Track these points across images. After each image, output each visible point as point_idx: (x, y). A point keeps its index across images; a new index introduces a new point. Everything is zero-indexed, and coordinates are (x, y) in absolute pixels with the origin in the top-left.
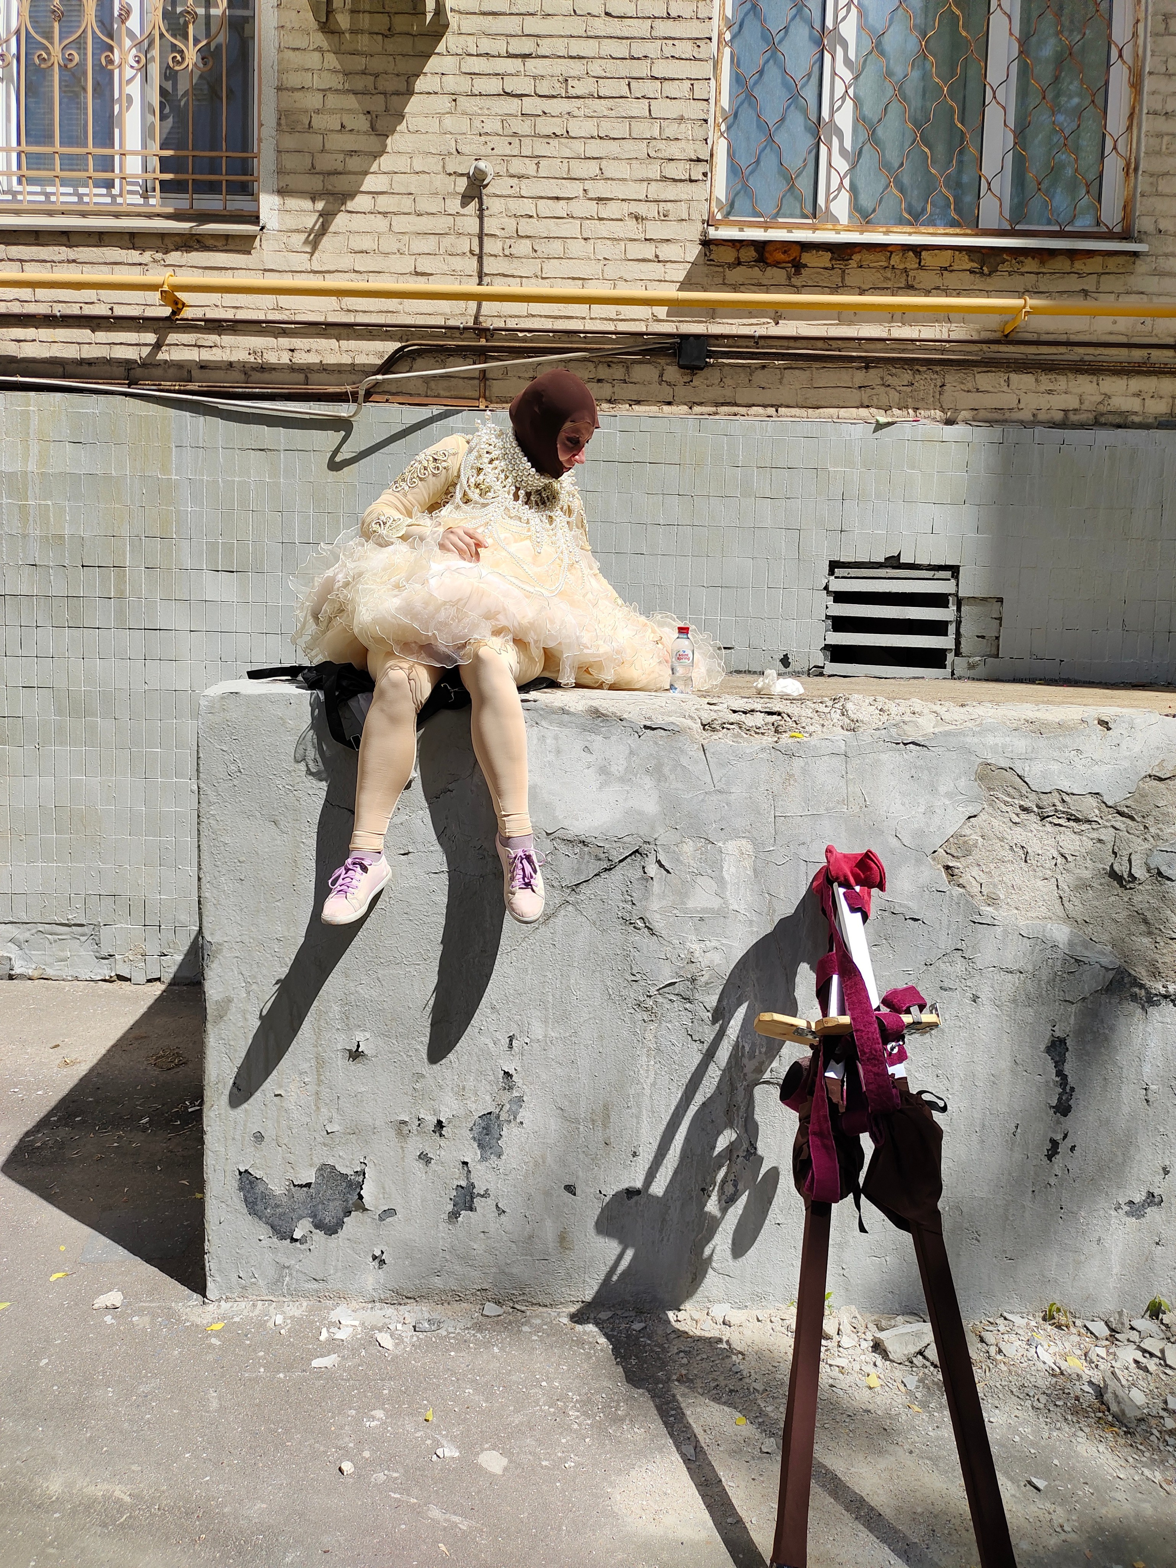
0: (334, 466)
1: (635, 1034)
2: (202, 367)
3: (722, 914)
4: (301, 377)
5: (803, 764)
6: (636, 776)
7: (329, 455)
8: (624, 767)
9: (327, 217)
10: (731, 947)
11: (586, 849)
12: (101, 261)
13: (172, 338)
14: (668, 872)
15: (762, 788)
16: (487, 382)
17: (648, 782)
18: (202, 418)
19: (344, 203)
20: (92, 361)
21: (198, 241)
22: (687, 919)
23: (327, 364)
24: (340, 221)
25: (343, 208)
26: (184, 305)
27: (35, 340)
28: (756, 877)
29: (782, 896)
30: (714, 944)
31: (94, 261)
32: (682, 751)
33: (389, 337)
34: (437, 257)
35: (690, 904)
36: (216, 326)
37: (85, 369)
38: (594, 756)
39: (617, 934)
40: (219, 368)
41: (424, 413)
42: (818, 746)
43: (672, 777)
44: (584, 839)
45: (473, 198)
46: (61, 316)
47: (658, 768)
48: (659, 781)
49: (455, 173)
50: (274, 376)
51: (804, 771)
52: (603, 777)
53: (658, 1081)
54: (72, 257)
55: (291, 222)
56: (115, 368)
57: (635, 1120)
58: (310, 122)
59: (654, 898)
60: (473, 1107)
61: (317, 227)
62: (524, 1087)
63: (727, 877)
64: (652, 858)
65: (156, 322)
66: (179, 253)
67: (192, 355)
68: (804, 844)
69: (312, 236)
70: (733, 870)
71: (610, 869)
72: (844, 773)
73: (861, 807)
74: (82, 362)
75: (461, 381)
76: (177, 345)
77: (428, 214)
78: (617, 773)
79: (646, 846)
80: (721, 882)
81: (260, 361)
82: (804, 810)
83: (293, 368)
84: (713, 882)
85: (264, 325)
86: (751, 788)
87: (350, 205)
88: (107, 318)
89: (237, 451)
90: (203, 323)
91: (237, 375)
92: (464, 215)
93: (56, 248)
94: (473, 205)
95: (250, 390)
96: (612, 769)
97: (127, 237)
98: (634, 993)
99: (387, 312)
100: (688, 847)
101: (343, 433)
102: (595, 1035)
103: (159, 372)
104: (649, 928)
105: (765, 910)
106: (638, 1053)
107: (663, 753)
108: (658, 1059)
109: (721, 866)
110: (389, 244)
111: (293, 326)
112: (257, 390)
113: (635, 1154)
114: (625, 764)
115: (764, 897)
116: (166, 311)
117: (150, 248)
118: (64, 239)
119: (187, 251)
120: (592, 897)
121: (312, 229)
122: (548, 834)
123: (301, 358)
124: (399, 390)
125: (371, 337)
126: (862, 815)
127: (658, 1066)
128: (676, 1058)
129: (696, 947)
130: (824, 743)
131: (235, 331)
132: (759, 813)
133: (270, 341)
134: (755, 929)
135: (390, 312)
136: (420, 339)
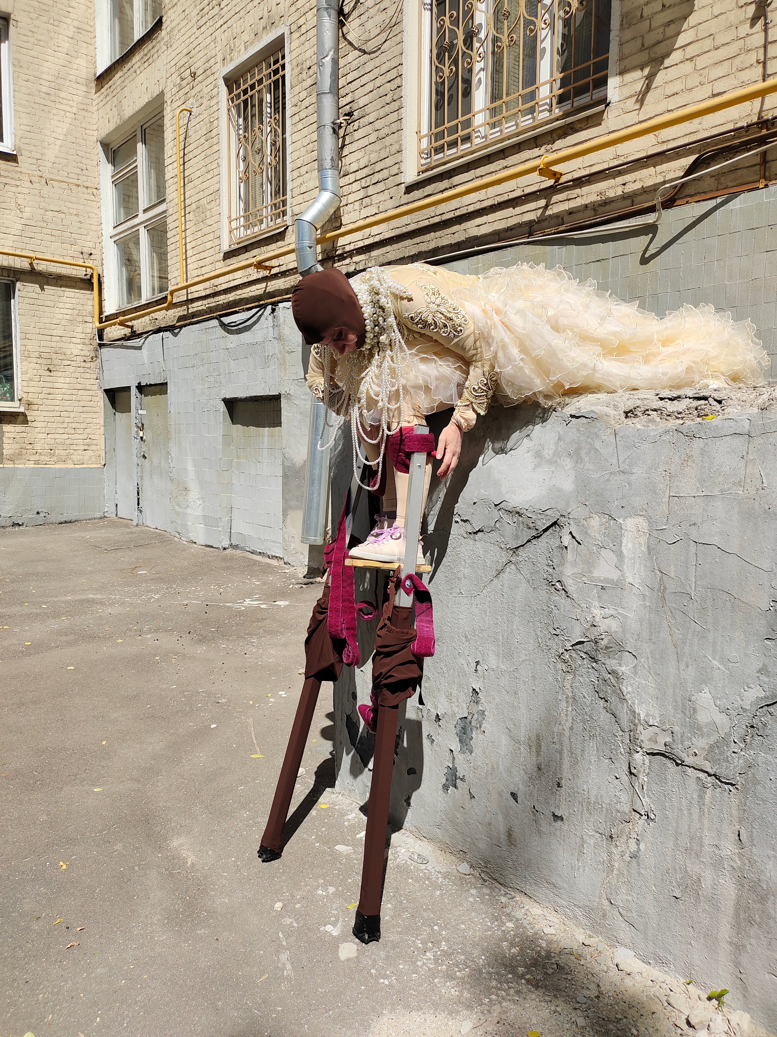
0: (644, 261)
1: (557, 680)
2: (570, 213)
3: (619, 585)
4: (629, 202)
5: (702, 445)
6: (560, 458)
7: (641, 254)
8: (553, 451)
9: (650, 78)
10: (626, 617)
11: (521, 519)
12: (519, 161)
13: (555, 198)
14: (579, 543)
15: (661, 469)
16: (768, 165)
17: (568, 463)
18: (564, 248)
19: (662, 63)
20: (513, 227)
21: (571, 128)
22: (593, 587)
23: (647, 187)
24: (661, 77)
25: (662, 67)
26: (561, 174)
27: (486, 223)
28: (649, 554)
29: (672, 574)
30: (612, 612)
31: (516, 163)
32: (597, 436)
33: (691, 152)
34: (730, 76)
35: (596, 574)
36: (579, 182)
37: (509, 233)
38: (533, 443)
39: (543, 593)
40: (579, 211)
41: (712, 204)
42: (720, 426)
43: (587, 459)
44: (519, 510)
45: (759, 18)
46: (498, 204)
47: (578, 450)
48: (577, 462)
49: (745, 4)
50: (613, 206)
51: (703, 452)
52: (538, 459)
53: (575, 726)
54: (505, 165)
55: (627, 92)
56: (523, 228)
57: (558, 755)
58: (642, 14)
59: (567, 565)
60: (456, 709)
61: (643, 89)
62: (486, 704)
63: (625, 552)
64: (566, 531)
65: (545, 192)
66: (560, 140)
67: (566, 206)
68: (694, 524)
69: (640, 96)
70: (630, 545)
71: (538, 537)
72: (745, 453)
73: (758, 489)
74: (510, 229)
75: (745, 170)
76: (557, 203)
77: (723, 45)
78: (547, 456)
79: (562, 519)
80: (620, 555)
81: (604, 198)
82: (698, 491)
83: (625, 197)
84: (614, 556)
85: (607, 172)
86: (651, 469)
87: (667, 62)
88: (520, 197)
89: (584, 266)
90: (571, 183)
91: (590, 212)
92: (752, 34)
93: (497, 162)
94: (760, 24)
95: (594, 221)
96: (544, 453)
97: (533, 141)
98: (556, 646)
99: (690, 134)
100: (595, 522)
101: (651, 235)
102: (530, 675)
103: (546, 224)
104: (565, 591)
105: (657, 586)
106: (560, 698)
107: (582, 438)
108: (574, 707)
109: (621, 541)
110: (694, 80)
111: (625, 166)
112: (599, 220)
113: (559, 785)
114: (554, 448)
115: (656, 574)
116: (551, 182)
117: (544, 144)
118: (502, 155)
119: (564, 138)
120: (527, 559)
121: (640, 91)
122: (496, 505)
123: (631, 188)
124: (697, 191)
125: (678, 157)
126: (757, 498)
127: (574, 713)
128: (587, 710)
129: (597, 612)
130: (727, 423)
131: (590, 182)
132: (655, 493)
133: (611, 182)
134: (648, 604)
135: (692, 133)
136: (714, 146)
